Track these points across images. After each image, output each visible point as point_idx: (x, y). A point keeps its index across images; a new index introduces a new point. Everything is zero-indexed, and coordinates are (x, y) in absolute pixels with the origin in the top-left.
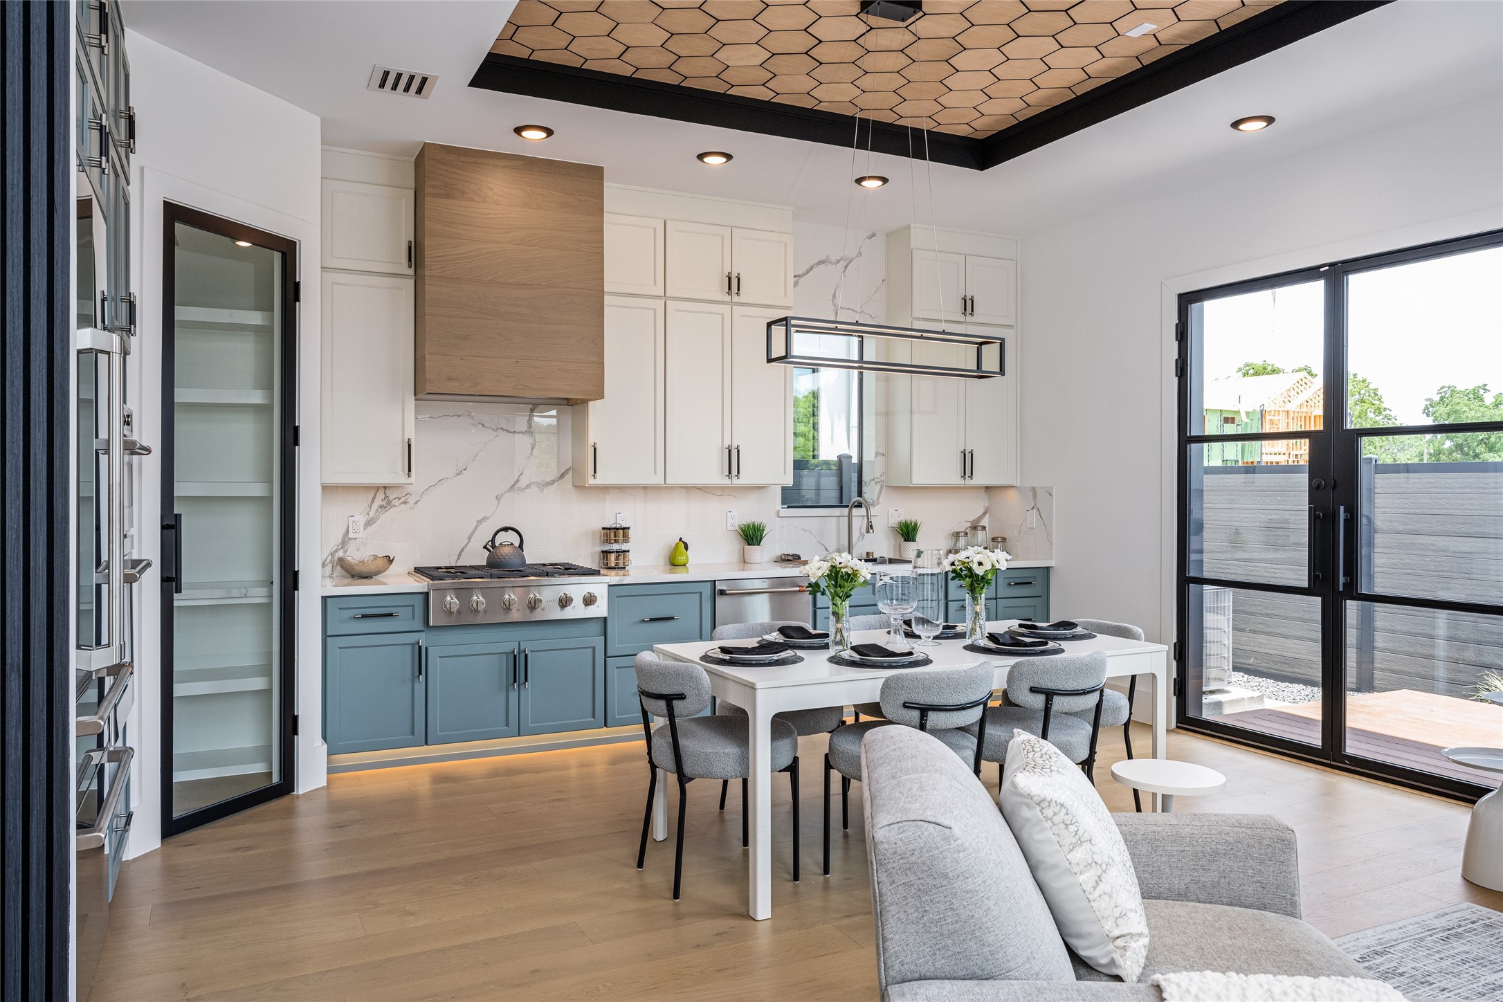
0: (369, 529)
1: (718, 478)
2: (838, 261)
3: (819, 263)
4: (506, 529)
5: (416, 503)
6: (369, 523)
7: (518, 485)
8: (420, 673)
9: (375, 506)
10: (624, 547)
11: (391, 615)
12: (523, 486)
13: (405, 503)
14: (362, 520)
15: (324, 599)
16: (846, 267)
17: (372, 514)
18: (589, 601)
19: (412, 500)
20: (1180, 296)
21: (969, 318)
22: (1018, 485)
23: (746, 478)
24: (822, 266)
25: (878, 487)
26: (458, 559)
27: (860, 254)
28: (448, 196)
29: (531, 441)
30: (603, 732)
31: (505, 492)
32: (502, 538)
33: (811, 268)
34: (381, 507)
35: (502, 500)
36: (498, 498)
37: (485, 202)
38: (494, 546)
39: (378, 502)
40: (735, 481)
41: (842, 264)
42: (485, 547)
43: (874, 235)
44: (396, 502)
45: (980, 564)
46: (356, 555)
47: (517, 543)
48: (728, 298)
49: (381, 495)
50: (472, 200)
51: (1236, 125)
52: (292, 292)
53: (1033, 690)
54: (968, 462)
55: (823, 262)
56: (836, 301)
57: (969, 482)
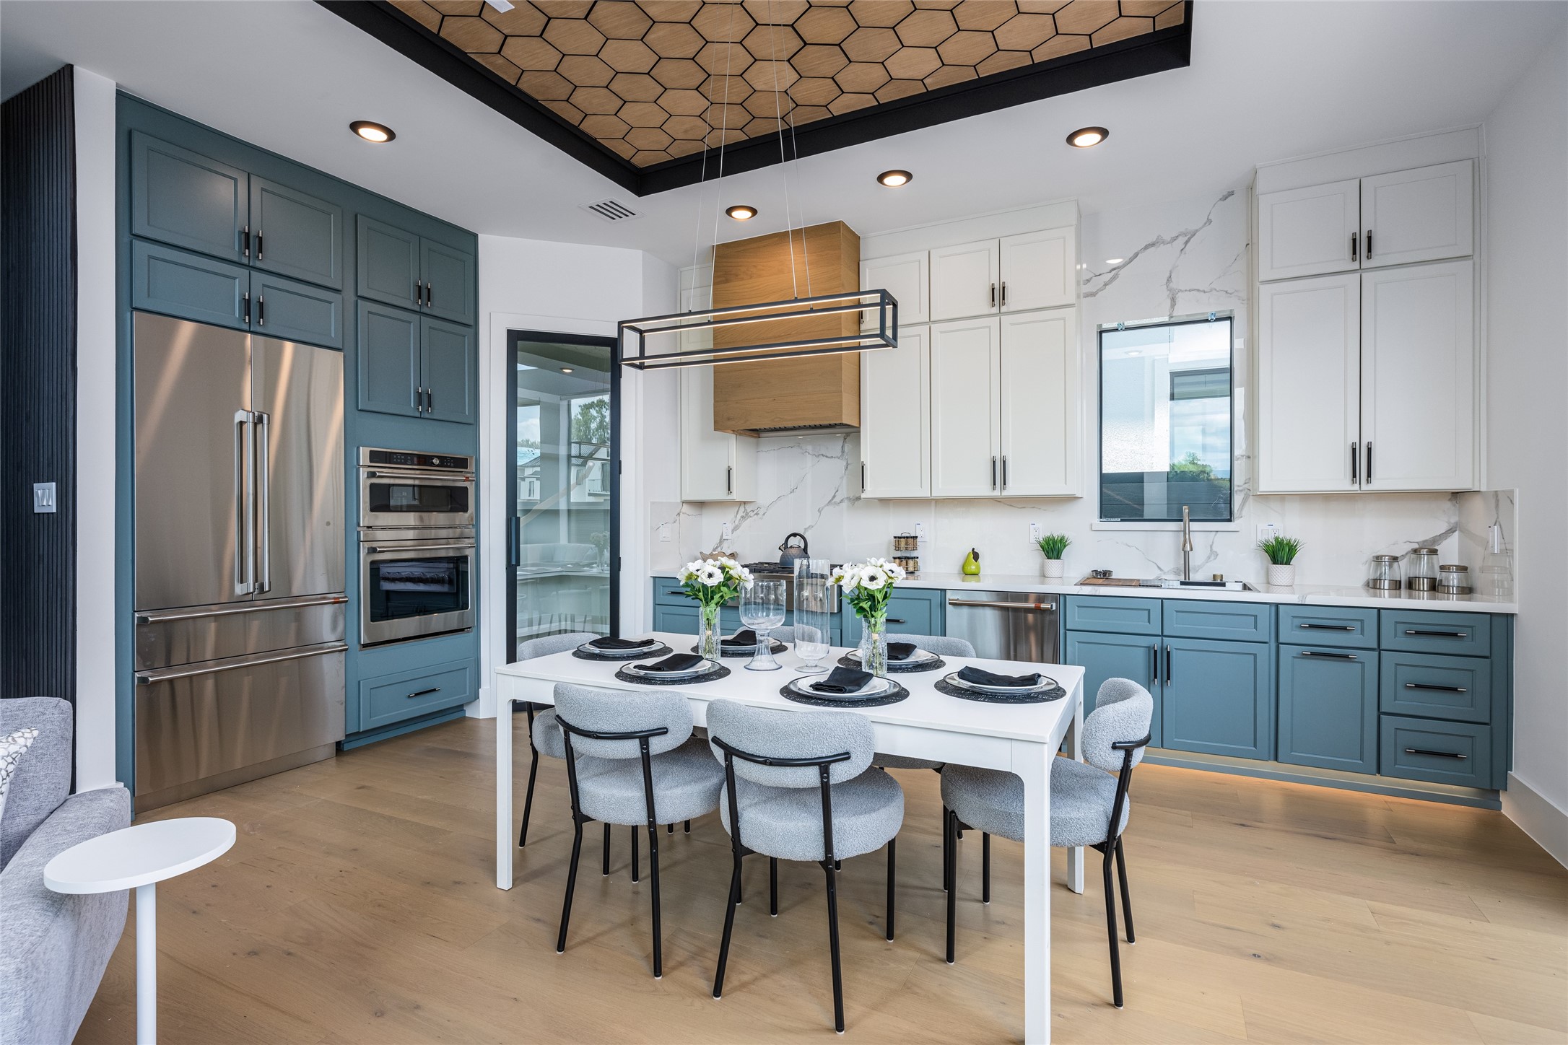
0: (735, 533)
2: (1175, 239)
3: (1146, 247)
4: (795, 535)
5: (764, 514)
6: (735, 529)
7: (834, 500)
9: (739, 517)
10: (914, 554)
12: (838, 501)
13: (757, 514)
14: (730, 527)
15: (655, 578)
16: (1187, 242)
17: (737, 522)
19: (761, 512)
21: (1365, 264)
22: (1483, 489)
23: (1013, 489)
24: (1152, 249)
27: (1209, 221)
28: (726, 281)
29: (845, 463)
31: (825, 506)
32: (794, 542)
33: (1136, 255)
34: (742, 517)
35: (822, 512)
36: (820, 511)
37: (751, 277)
38: (784, 548)
39: (741, 513)
40: (1003, 493)
41: (1182, 240)
43: (1231, 193)
44: (752, 514)
47: (802, 547)
49: (742, 509)
54: (1361, 461)
55: (1153, 245)
56: (1172, 285)
57: (1365, 487)
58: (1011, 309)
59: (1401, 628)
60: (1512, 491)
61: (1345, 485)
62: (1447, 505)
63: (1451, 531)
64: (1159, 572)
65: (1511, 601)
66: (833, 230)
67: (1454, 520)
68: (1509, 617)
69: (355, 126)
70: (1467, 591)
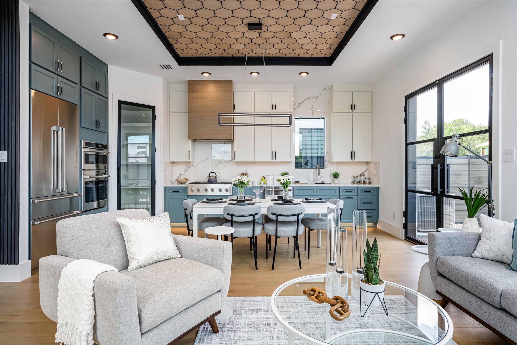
0: (186, 172)
1: (269, 159)
2: (313, 98)
3: (307, 99)
4: (212, 172)
6: (185, 171)
7: (221, 162)
9: (187, 167)
11: (179, 191)
12: (222, 162)
13: (194, 166)
14: (184, 170)
15: (165, 187)
16: (316, 99)
17: (186, 169)
18: (227, 190)
19: (195, 166)
20: (405, 97)
21: (354, 111)
22: (373, 161)
23: (278, 160)
24: (308, 99)
25: (327, 162)
27: (321, 95)
28: (193, 92)
31: (218, 164)
32: (211, 175)
33: (305, 100)
34: (188, 167)
36: (216, 165)
37: (202, 92)
38: (209, 177)
39: (188, 166)
40: (275, 160)
41: (315, 98)
42: (207, 177)
43: (325, 89)
44: (192, 166)
46: (182, 178)
47: (215, 176)
48: (273, 111)
49: (188, 164)
50: (199, 92)
51: (392, 38)
52: (154, 117)
54: (353, 155)
55: (308, 98)
56: (313, 109)
57: (353, 161)
58: (277, 111)
59: (362, 191)
60: (379, 162)
61: (350, 160)
62: (366, 165)
63: (366, 170)
64: (309, 181)
65: (379, 184)
66: (230, 82)
67: (367, 168)
68: (379, 187)
69: (105, 35)
70: (370, 183)
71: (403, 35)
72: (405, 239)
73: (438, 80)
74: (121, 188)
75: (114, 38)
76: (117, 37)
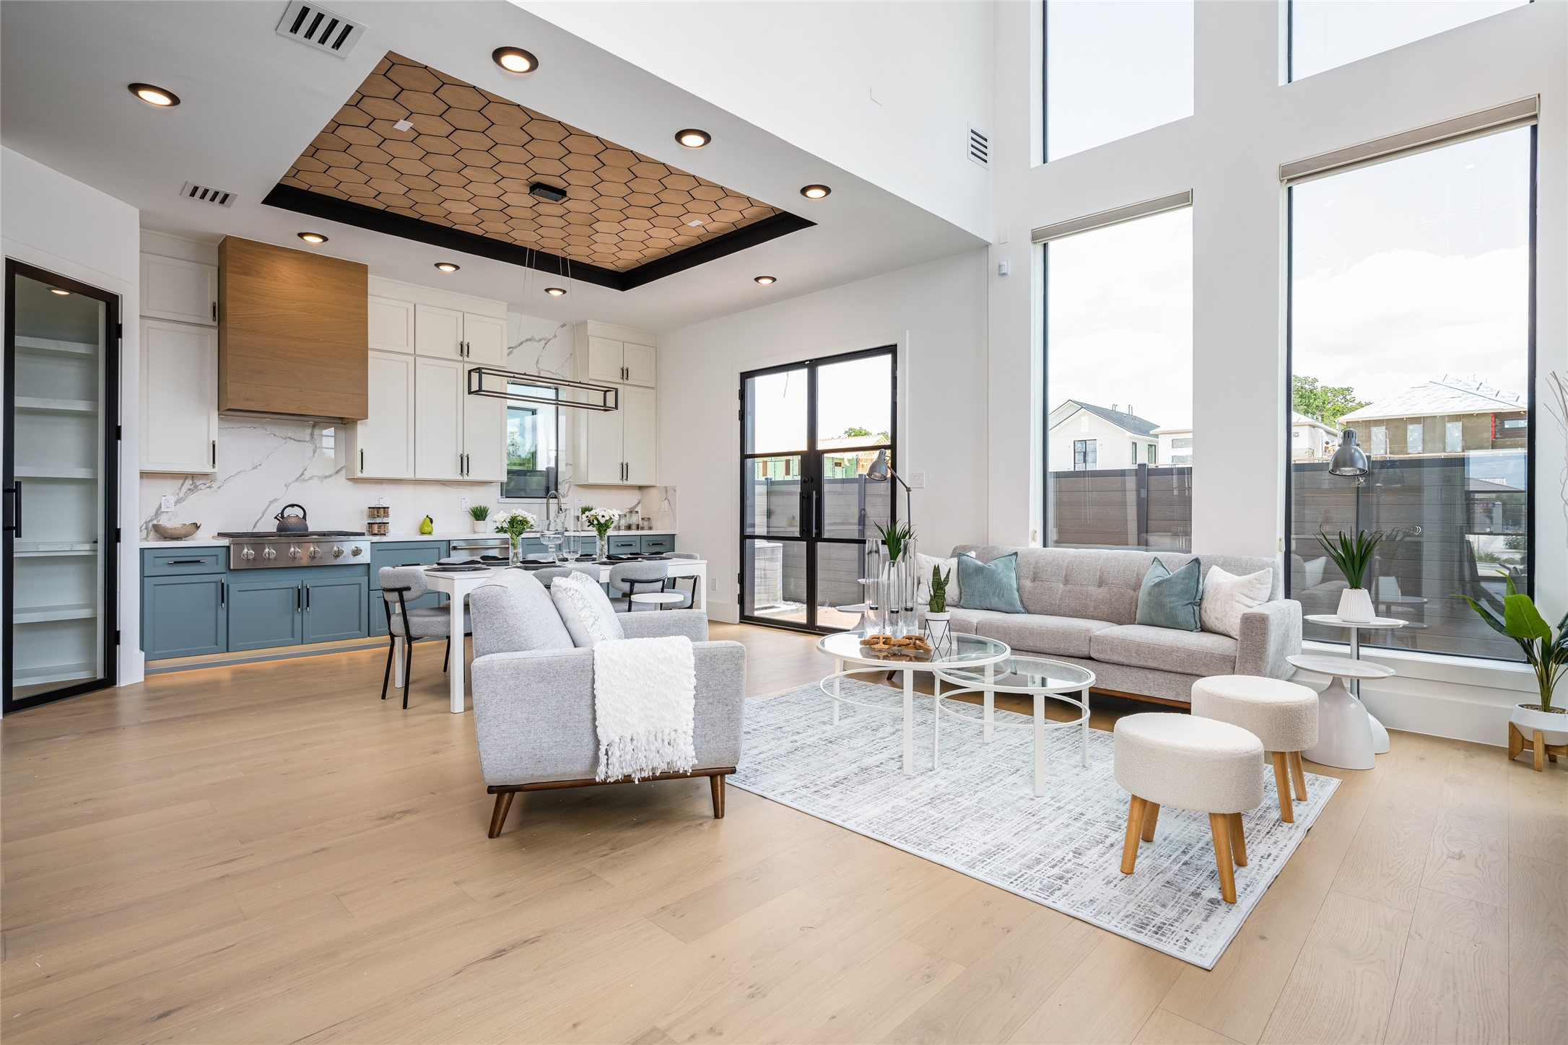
0: (179, 505)
1: (454, 475)
2: (540, 340)
3: (526, 340)
4: (292, 506)
5: (219, 488)
6: (176, 503)
7: (302, 477)
8: (223, 602)
9: (184, 489)
10: (385, 520)
11: (199, 561)
12: (307, 478)
13: (210, 487)
14: (172, 499)
15: (142, 550)
16: (546, 344)
17: (181, 495)
18: (357, 552)
19: (215, 485)
20: (741, 374)
21: (626, 382)
22: (658, 485)
23: (473, 476)
24: (530, 342)
25: (568, 485)
26: (254, 527)
27: (555, 336)
28: (245, 274)
29: (313, 447)
30: (368, 640)
31: (292, 482)
32: (289, 512)
33: (522, 343)
34: (189, 490)
35: (289, 487)
37: (275, 280)
38: (283, 517)
39: (187, 486)
40: (466, 478)
41: (543, 342)
42: (276, 518)
43: (564, 325)
44: (203, 487)
45: (603, 516)
46: (167, 522)
47: (301, 515)
48: (461, 358)
49: (189, 481)
50: (265, 278)
51: (757, 279)
52: (114, 332)
53: (623, 580)
54: (624, 470)
55: (530, 340)
56: (540, 366)
57: (623, 483)
58: (471, 361)
59: (648, 543)
60: (675, 487)
61: (618, 481)
62: (637, 492)
63: (639, 503)
65: (674, 530)
66: (362, 269)
67: (640, 498)
68: (674, 535)
69: (137, 88)
70: (650, 528)
71: (774, 280)
72: (740, 622)
73: (810, 361)
74: (15, 555)
75: (166, 101)
76: (175, 100)
